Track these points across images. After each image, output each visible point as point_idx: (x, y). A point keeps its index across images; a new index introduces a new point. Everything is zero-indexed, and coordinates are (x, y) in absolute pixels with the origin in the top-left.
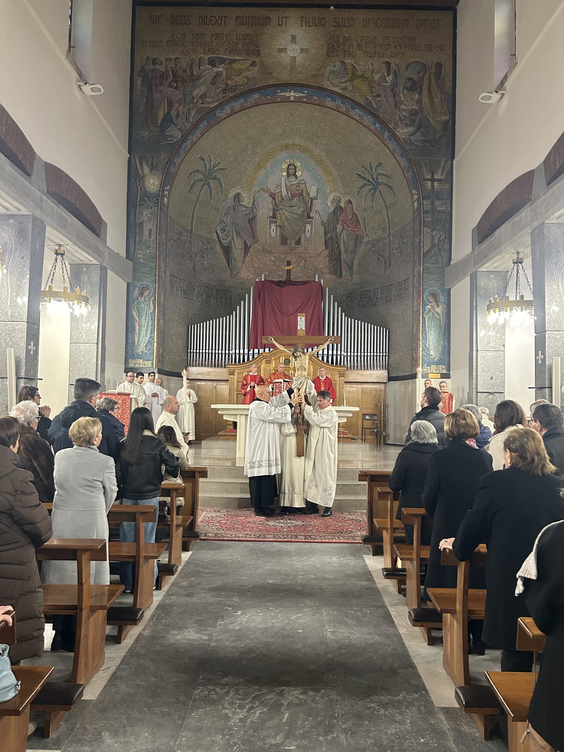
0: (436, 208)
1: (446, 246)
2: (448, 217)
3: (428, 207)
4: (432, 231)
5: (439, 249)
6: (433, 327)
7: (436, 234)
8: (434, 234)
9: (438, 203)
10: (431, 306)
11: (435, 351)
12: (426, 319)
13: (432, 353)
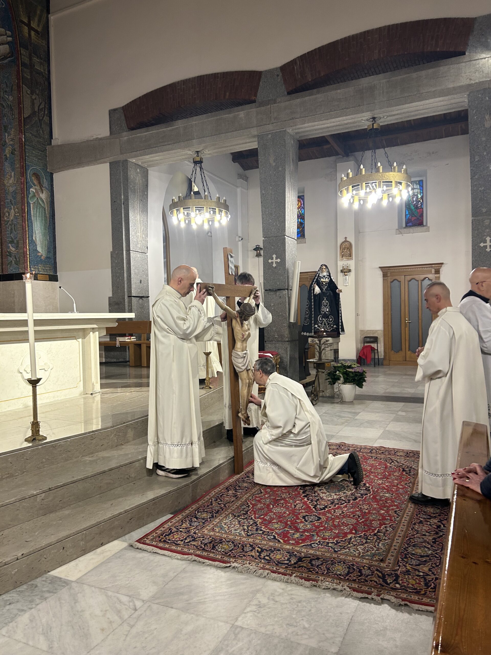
0: (34, 66)
1: (46, 119)
2: (46, 83)
3: (27, 60)
4: (32, 93)
5: (39, 120)
6: (39, 217)
7: (35, 99)
8: (34, 97)
9: (35, 60)
10: (36, 189)
11: (42, 248)
12: (31, 205)
13: (39, 249)
